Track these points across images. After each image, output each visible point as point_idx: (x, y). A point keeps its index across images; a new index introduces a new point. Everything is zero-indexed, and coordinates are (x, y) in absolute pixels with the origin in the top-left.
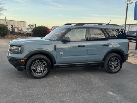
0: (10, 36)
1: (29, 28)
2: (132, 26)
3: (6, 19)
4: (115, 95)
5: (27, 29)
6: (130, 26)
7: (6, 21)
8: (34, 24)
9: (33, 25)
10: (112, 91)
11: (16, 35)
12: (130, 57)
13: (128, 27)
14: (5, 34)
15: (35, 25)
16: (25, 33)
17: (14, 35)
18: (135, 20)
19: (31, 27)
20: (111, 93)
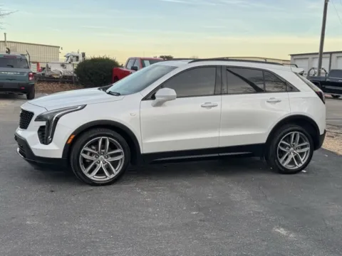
1: (68, 62)
2: (338, 57)
3: (7, 40)
4: (291, 235)
5: (63, 65)
6: (334, 56)
7: (7, 44)
8: (80, 52)
9: (76, 54)
10: (283, 227)
12: (332, 137)
13: (328, 60)
15: (84, 55)
16: (55, 77)
19: (72, 60)
20: (282, 231)
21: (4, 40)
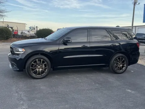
0: (13, 39)
1: (30, 30)
4: (133, 92)
5: (28, 31)
6: (137, 27)
9: (34, 27)
10: (130, 89)
11: (18, 38)
12: (141, 59)
13: (135, 29)
14: (8, 37)
15: (37, 27)
16: (27, 36)
17: (17, 38)
18: (144, 22)
19: (32, 29)
20: (129, 91)
21: (3, 21)
